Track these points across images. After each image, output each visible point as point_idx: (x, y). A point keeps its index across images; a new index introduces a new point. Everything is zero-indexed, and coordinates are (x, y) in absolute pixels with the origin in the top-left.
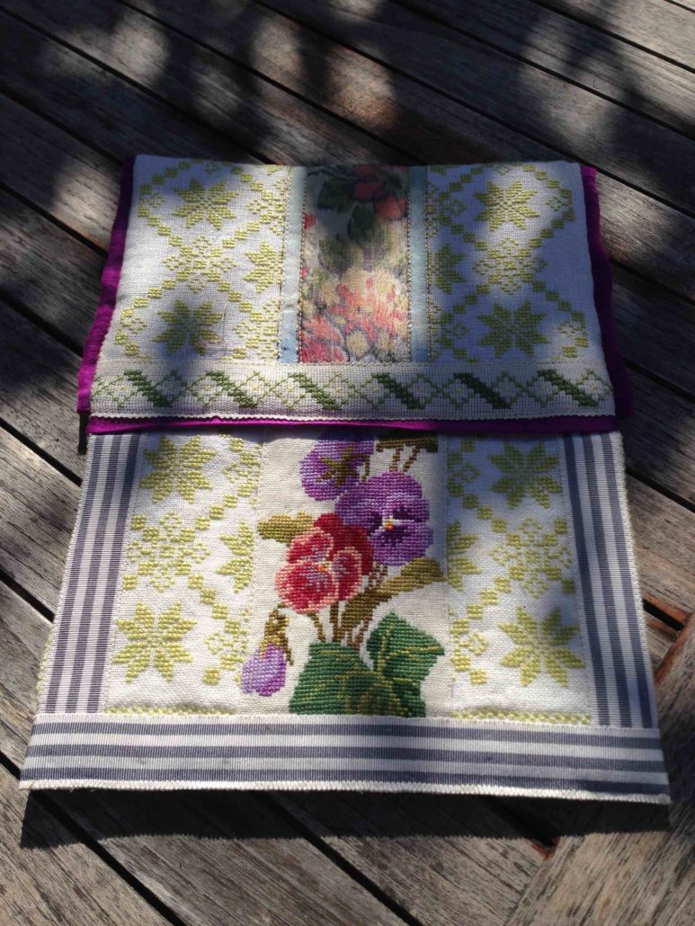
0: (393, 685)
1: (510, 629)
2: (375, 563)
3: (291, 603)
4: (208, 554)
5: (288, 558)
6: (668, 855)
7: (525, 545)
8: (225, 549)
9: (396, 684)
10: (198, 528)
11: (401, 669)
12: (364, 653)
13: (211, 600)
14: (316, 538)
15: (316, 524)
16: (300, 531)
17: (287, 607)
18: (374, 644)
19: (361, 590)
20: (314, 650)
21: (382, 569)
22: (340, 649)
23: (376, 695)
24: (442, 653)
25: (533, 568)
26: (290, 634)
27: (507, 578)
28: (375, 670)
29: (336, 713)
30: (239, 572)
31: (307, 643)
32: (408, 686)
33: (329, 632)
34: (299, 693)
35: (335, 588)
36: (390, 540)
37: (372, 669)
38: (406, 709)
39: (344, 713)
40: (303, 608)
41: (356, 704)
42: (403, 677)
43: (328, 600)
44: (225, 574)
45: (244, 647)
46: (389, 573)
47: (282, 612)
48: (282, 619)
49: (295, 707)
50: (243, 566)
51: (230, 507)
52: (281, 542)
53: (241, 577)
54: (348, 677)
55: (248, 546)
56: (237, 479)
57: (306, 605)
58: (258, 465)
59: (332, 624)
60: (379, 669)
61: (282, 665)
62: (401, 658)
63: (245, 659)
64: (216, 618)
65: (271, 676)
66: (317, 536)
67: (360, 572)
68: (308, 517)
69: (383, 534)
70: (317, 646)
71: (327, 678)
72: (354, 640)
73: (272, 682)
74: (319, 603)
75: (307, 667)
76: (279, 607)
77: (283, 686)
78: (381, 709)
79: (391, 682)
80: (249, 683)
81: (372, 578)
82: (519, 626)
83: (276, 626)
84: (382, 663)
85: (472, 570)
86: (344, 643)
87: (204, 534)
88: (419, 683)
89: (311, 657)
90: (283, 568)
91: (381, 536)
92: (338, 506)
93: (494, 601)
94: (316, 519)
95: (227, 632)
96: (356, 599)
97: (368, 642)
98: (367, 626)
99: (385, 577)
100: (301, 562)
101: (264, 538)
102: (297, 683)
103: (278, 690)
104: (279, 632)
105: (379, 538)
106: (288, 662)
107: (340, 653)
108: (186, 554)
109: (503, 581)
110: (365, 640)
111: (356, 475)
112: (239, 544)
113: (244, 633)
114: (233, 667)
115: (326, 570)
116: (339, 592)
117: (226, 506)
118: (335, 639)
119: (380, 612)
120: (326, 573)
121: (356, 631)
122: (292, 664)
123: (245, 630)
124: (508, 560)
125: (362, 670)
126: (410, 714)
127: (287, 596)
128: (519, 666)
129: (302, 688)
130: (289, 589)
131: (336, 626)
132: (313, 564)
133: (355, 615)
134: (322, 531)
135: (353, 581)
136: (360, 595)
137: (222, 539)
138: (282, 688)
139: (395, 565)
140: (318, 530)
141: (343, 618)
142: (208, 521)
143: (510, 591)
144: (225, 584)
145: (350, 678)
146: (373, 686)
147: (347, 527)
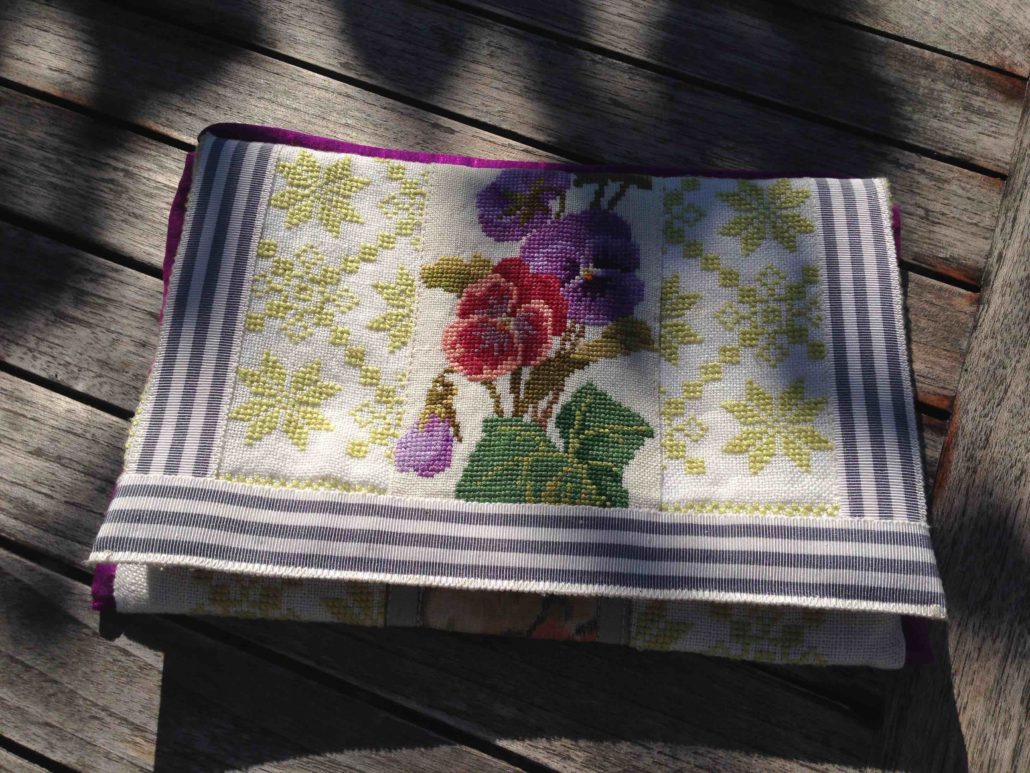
0: (588, 469)
1: (736, 408)
2: (569, 321)
3: (461, 367)
4: (357, 304)
5: (458, 312)
6: (1009, 687)
7: (761, 302)
8: (379, 300)
9: (591, 468)
10: (344, 270)
11: (598, 451)
12: (552, 431)
13: (358, 362)
14: (494, 288)
15: (496, 270)
16: (475, 278)
17: (456, 371)
18: (565, 421)
19: (551, 354)
20: (489, 426)
21: (578, 330)
22: (522, 426)
23: (566, 482)
24: (651, 434)
25: (770, 330)
26: (458, 405)
27: (735, 345)
28: (566, 452)
29: (515, 502)
30: (395, 327)
31: (479, 417)
32: (608, 471)
33: (508, 406)
34: (469, 475)
35: (517, 351)
36: (589, 294)
37: (562, 450)
38: (603, 497)
39: (525, 502)
40: (476, 374)
41: (541, 491)
42: (602, 460)
43: (509, 365)
44: (378, 330)
45: (400, 419)
46: (586, 335)
47: (450, 378)
48: (448, 387)
49: (461, 493)
50: (401, 320)
51: (387, 248)
52: (452, 291)
53: (397, 333)
54: (530, 459)
55: (409, 296)
56: (395, 214)
57: (480, 372)
58: (422, 195)
59: (513, 395)
60: (570, 450)
61: (448, 440)
62: (599, 437)
63: (401, 433)
64: (365, 384)
65: (432, 453)
66: (496, 285)
67: (549, 332)
68: (484, 261)
69: (580, 285)
70: (492, 421)
71: (503, 460)
72: (539, 415)
73: (435, 461)
74: (496, 369)
75: (479, 445)
76: (446, 371)
77: (449, 466)
78: (571, 498)
79: (586, 466)
80: (404, 461)
81: (564, 340)
82: (749, 403)
83: (441, 394)
84: (575, 443)
85: (690, 339)
86: (527, 418)
87: (353, 278)
88: (622, 468)
89: (484, 434)
90: (452, 324)
91: (577, 288)
92: (524, 249)
93: (716, 376)
94: (496, 264)
95: (379, 402)
96: (544, 365)
97: (558, 418)
98: (557, 398)
99: (581, 339)
100: (474, 318)
101: (430, 287)
102: (466, 464)
103: (443, 470)
104: (444, 401)
105: (575, 290)
106: (455, 439)
107: (521, 430)
108: (328, 300)
109: (729, 350)
110: (554, 415)
111: (547, 211)
112: (398, 294)
113: (399, 403)
114: (384, 442)
115: (506, 328)
116: (522, 356)
117: (381, 246)
118: (515, 414)
119: (573, 382)
120: (507, 332)
121: (543, 404)
122: (460, 440)
123: (401, 399)
124: (738, 322)
125: (548, 452)
126: (608, 503)
127: (457, 359)
128: (747, 451)
129: (472, 471)
130: (460, 350)
131: (517, 397)
132: (490, 320)
133: (542, 384)
134: (503, 280)
135: (541, 343)
136: (549, 360)
137: (376, 287)
138: (447, 469)
139: (594, 324)
140: (498, 278)
141: (528, 388)
142: (359, 262)
143: (738, 362)
144: (379, 343)
145: (533, 461)
146: (562, 471)
147: (535, 276)
